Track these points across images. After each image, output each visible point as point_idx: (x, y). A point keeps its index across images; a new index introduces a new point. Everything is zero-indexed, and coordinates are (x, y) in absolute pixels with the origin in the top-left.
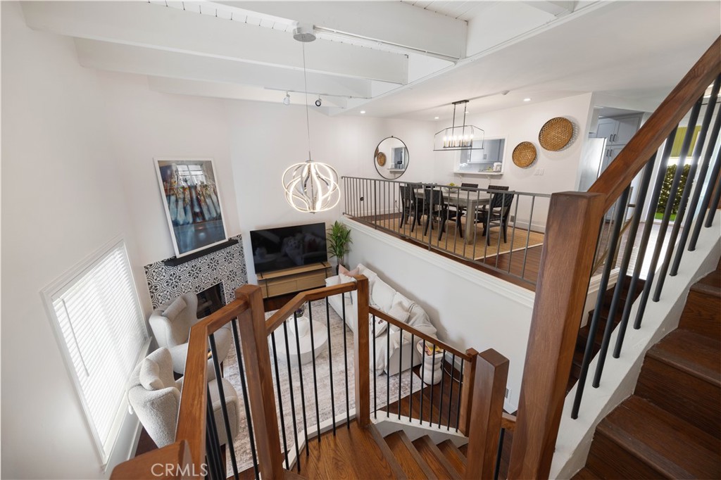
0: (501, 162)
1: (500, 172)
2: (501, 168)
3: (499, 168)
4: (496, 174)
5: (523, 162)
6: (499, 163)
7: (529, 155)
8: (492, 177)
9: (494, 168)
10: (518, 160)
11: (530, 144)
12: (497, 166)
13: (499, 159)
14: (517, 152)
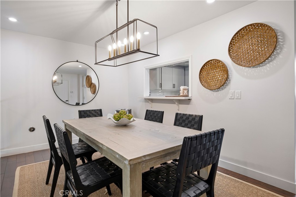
0: (188, 86)
1: (188, 96)
2: (188, 92)
3: (186, 91)
4: (183, 98)
5: (212, 84)
6: (186, 87)
7: (219, 75)
8: (180, 102)
9: (181, 92)
10: (206, 82)
11: (219, 61)
12: (184, 89)
13: (185, 82)
14: (204, 73)
